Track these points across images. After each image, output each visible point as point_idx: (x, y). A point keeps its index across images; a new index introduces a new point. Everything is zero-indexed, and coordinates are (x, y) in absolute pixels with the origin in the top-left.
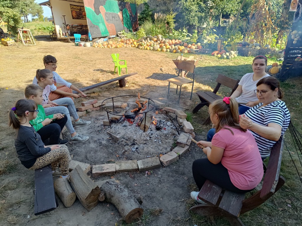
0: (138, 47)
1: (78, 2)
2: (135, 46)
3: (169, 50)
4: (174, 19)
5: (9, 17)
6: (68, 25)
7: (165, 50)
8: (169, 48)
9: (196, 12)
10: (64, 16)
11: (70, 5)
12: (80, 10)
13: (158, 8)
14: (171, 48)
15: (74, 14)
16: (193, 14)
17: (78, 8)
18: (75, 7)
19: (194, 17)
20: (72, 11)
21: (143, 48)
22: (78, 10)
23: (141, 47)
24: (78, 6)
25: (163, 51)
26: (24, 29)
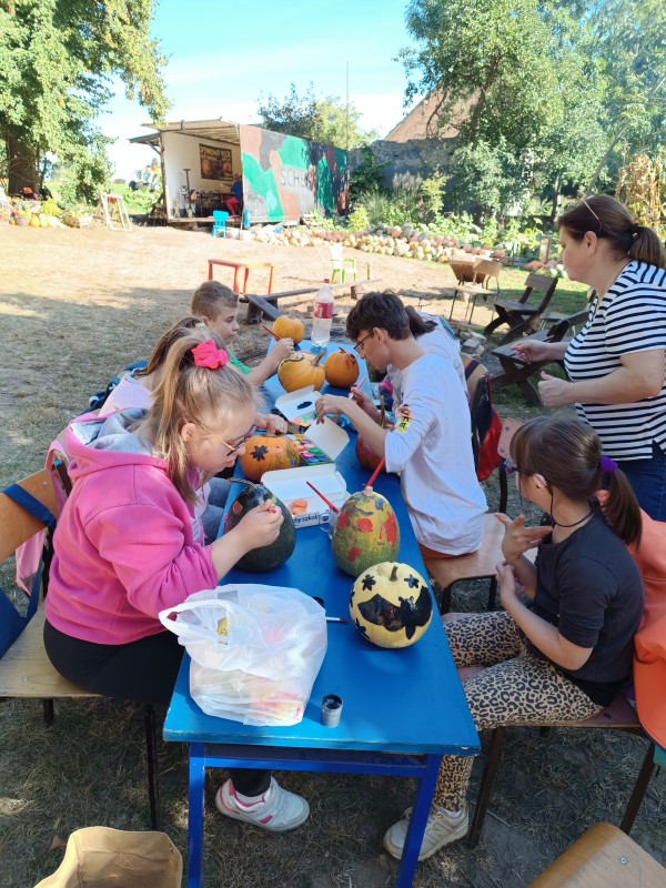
0: (357, 248)
1: (218, 140)
2: (351, 243)
3: (430, 257)
4: (441, 189)
5: (84, 166)
6: (193, 191)
7: (421, 255)
8: (431, 252)
9: (497, 175)
10: (187, 170)
11: (201, 145)
12: (220, 158)
13: (398, 162)
14: (434, 252)
15: (206, 167)
16: (488, 179)
17: (215, 153)
18: (208, 151)
19: (490, 187)
20: (202, 160)
21: (371, 249)
22: (215, 159)
23: (366, 248)
24: (215, 149)
25: (417, 257)
26: (112, 195)
